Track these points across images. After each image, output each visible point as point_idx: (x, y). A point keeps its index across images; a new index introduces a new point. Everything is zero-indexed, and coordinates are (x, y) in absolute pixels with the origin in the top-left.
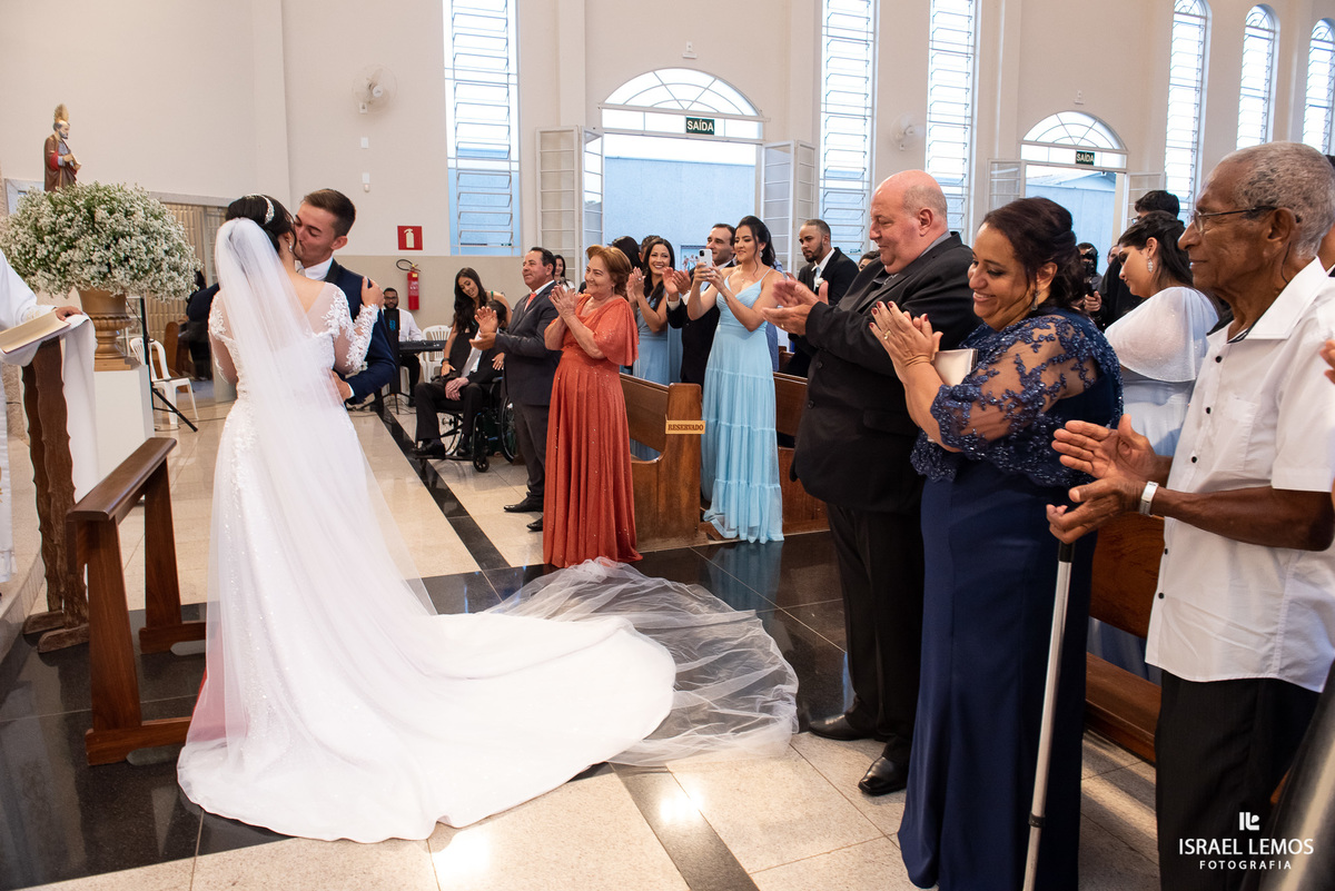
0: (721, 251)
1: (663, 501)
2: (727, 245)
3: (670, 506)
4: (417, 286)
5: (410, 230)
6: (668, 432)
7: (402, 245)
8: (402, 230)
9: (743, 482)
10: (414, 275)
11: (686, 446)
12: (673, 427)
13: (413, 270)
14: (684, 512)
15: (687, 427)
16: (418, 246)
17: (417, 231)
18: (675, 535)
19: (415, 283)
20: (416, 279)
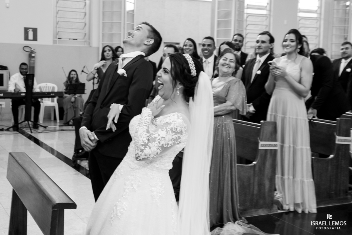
0: (265, 47)
1: (256, 188)
2: (267, 44)
3: (260, 190)
4: (34, 61)
5: (31, 30)
6: (260, 148)
7: (26, 38)
8: (26, 30)
9: (291, 177)
10: (33, 55)
11: (269, 156)
12: (263, 145)
13: (32, 52)
14: (267, 194)
15: (270, 145)
16: (35, 39)
17: (35, 31)
18: (261, 207)
19: (33, 59)
20: (34, 57)
